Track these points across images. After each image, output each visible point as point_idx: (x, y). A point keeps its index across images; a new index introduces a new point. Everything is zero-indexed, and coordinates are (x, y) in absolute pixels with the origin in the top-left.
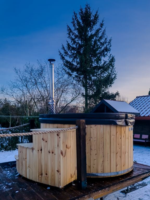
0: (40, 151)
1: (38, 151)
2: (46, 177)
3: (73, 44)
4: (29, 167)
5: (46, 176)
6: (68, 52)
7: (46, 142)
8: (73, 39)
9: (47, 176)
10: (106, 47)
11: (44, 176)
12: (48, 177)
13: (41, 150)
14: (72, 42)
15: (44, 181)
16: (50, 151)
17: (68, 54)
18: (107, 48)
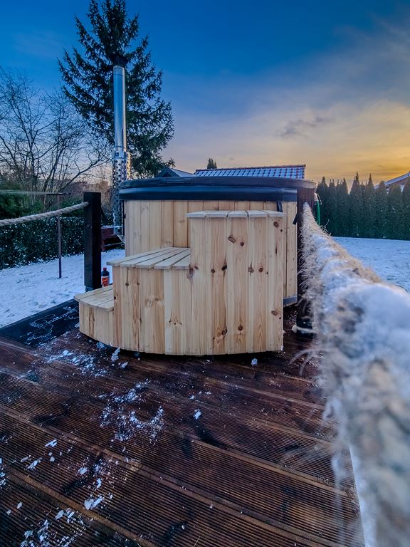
0: (219, 272)
1: (213, 271)
2: (239, 337)
3: (89, 58)
4: (175, 321)
5: (239, 332)
6: (80, 71)
7: (242, 244)
8: (90, 49)
9: (242, 332)
10: (154, 82)
11: (233, 333)
12: (244, 335)
13: (225, 268)
14: (87, 52)
15: (233, 346)
16: (253, 266)
17: (80, 75)
18: (155, 85)
